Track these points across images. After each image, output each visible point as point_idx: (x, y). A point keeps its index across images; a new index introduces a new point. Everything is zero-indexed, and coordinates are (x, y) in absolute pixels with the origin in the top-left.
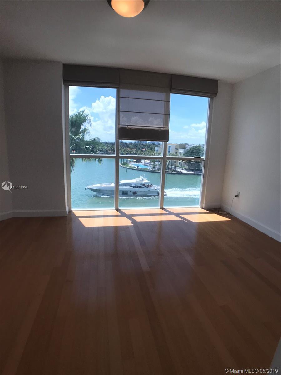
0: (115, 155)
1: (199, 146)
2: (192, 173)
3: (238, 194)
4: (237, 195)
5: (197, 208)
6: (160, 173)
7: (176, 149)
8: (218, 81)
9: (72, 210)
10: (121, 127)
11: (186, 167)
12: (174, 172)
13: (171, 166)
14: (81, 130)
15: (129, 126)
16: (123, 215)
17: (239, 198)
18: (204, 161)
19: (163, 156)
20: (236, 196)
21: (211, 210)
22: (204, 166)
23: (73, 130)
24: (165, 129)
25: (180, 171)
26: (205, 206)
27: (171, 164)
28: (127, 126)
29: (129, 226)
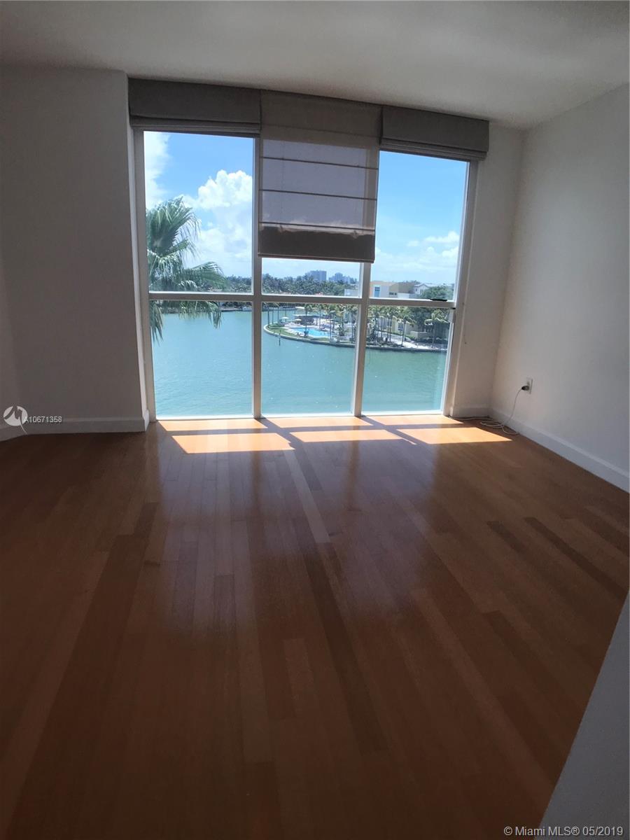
0: (252, 294)
1: (444, 288)
2: (426, 348)
3: (528, 383)
4: (525, 385)
5: (437, 415)
6: (353, 347)
7: (392, 294)
8: (491, 124)
9: (158, 418)
10: (265, 227)
11: (415, 334)
12: (386, 346)
13: (380, 332)
14: (175, 243)
15: (283, 226)
16: (272, 428)
17: (530, 393)
18: (454, 309)
19: (361, 297)
20: (523, 388)
21: (467, 420)
22: (454, 321)
23: (158, 243)
24: (365, 233)
25: (399, 343)
26: (454, 412)
27: (380, 329)
28: (278, 226)
29: (285, 451)
